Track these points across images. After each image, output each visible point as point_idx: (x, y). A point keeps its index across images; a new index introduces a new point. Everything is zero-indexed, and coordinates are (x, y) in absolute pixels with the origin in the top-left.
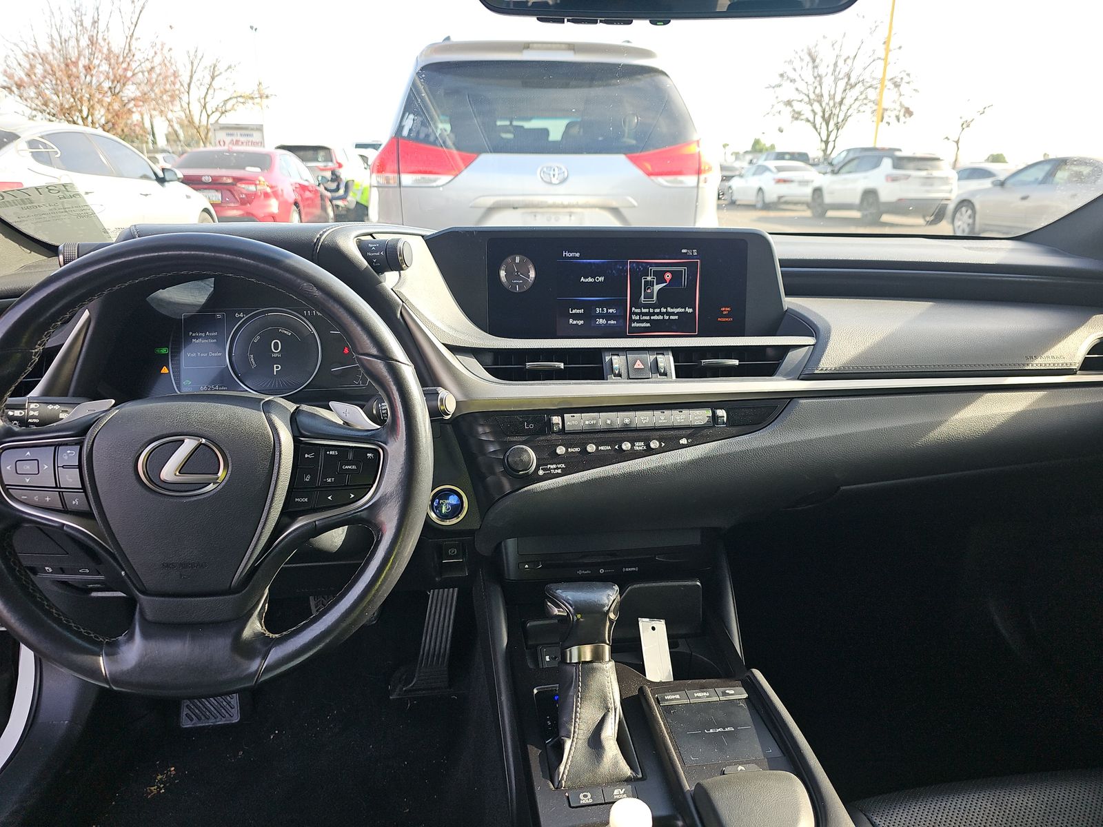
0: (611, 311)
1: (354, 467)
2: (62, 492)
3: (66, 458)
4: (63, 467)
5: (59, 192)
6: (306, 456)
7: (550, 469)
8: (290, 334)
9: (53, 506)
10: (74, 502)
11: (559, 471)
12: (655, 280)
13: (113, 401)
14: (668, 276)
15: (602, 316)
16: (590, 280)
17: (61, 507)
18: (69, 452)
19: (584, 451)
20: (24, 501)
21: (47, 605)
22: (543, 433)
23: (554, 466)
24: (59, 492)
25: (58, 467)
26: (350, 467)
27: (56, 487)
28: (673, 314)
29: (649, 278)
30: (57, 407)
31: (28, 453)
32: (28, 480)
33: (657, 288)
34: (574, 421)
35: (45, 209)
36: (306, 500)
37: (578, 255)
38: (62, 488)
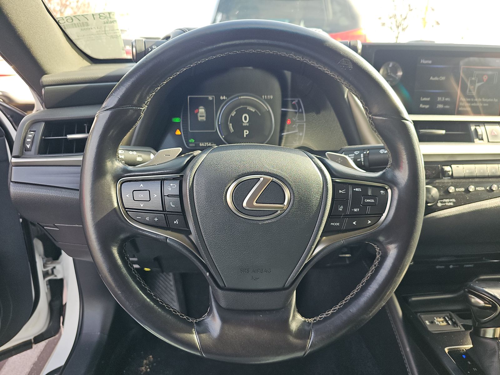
0: (447, 99)
1: (373, 201)
2: (167, 214)
3: (170, 189)
4: (168, 196)
5: (105, 18)
6: (340, 191)
7: (445, 202)
8: (254, 111)
9: (160, 224)
10: (175, 222)
11: (452, 204)
12: (477, 80)
13: (181, 149)
14: (485, 78)
15: (441, 103)
16: (436, 79)
17: (166, 225)
18: (172, 185)
19: (467, 191)
20: (137, 220)
21: (154, 296)
22: (438, 177)
23: (448, 200)
24: (164, 214)
25: (164, 196)
26: (370, 201)
27: (163, 211)
28: (486, 102)
29: (473, 79)
30: (135, 153)
31: (142, 185)
32: (142, 205)
33: (478, 85)
34: (458, 170)
35: (94, 31)
36: (338, 224)
37: (430, 62)
38: (168, 212)
